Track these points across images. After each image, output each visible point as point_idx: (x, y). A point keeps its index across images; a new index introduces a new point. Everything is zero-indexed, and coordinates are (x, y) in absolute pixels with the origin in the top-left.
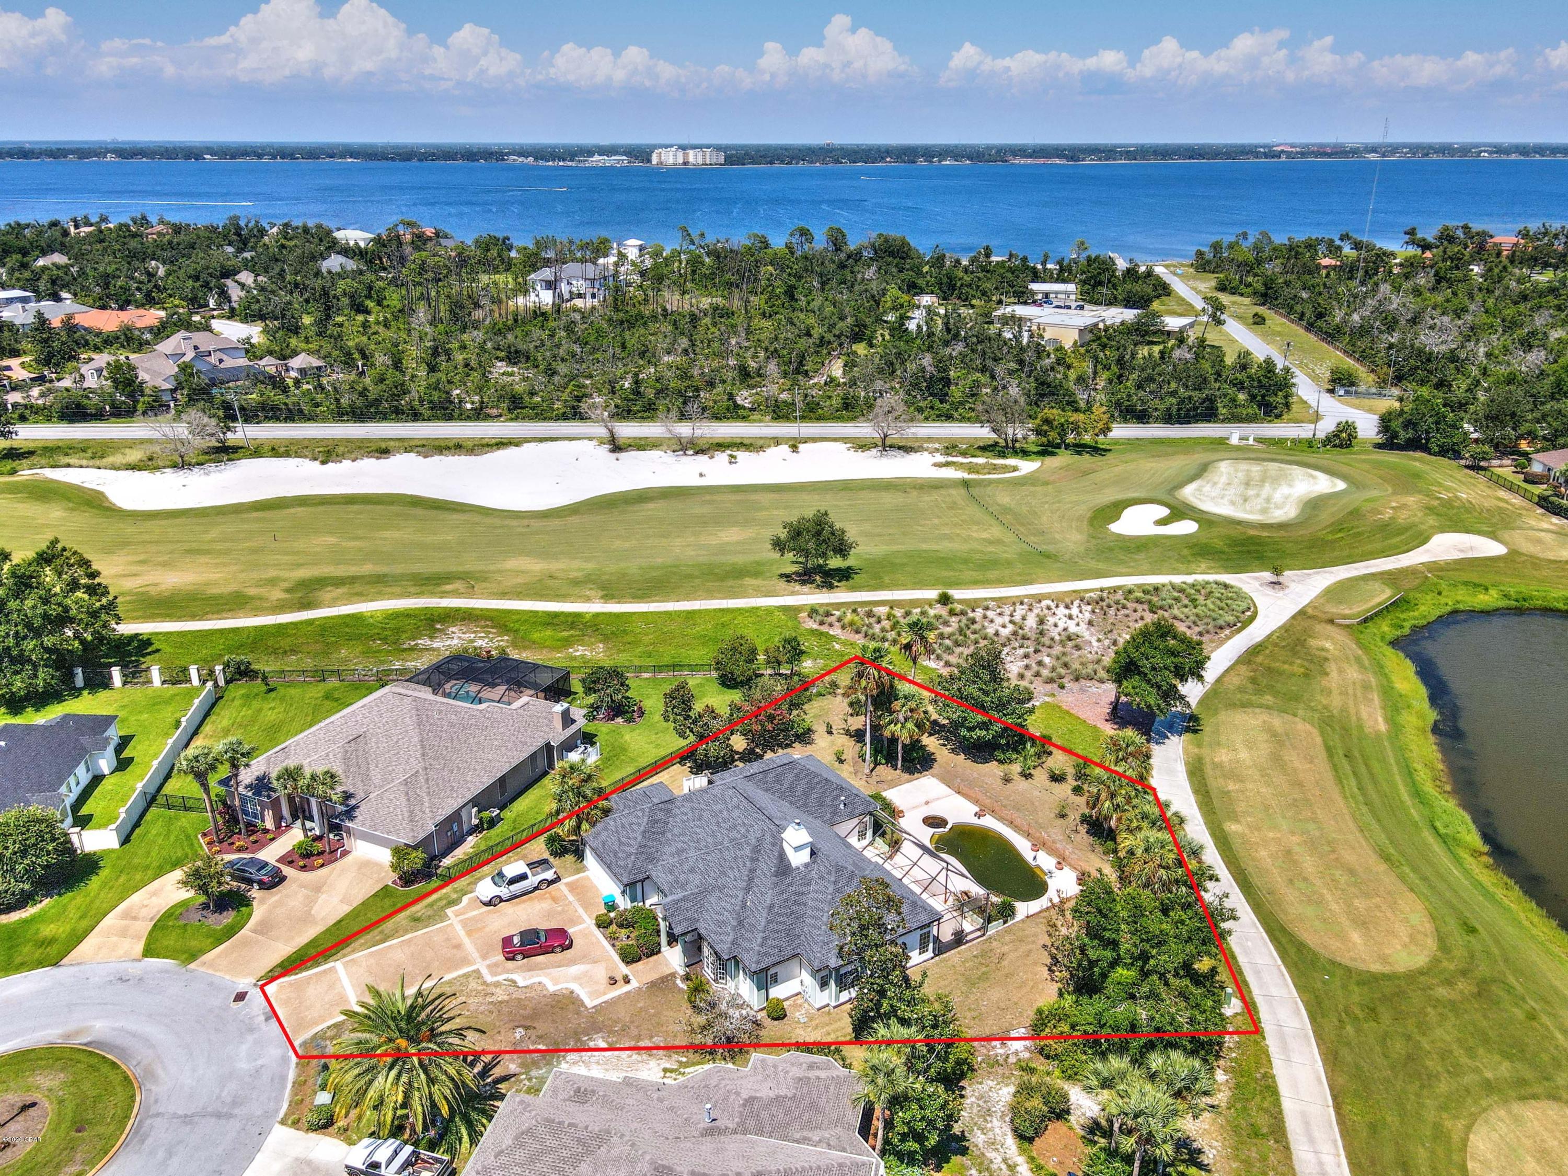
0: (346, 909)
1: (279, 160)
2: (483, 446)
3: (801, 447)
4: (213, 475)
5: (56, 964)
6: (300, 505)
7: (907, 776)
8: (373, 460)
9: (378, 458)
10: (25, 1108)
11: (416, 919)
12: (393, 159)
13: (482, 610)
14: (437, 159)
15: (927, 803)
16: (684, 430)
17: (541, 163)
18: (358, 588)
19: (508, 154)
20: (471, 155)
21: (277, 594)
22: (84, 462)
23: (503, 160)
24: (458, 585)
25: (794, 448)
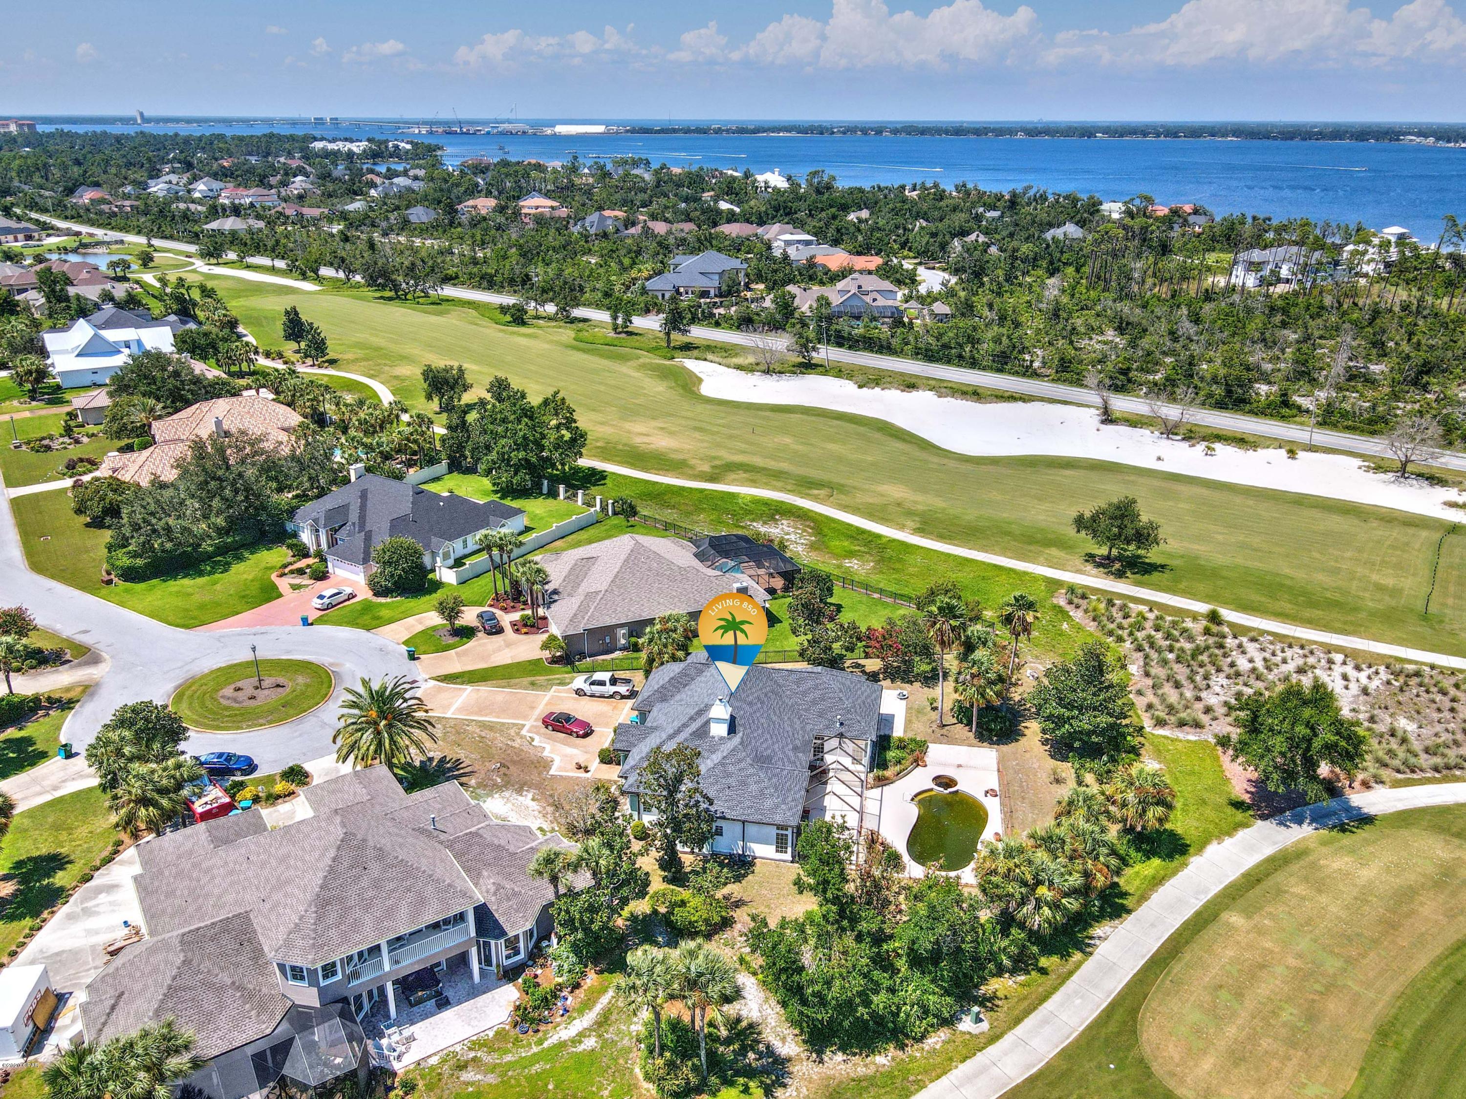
0: (509, 661)
1: (1162, 138)
2: (996, 397)
3: (1301, 455)
4: (782, 382)
5: (368, 630)
6: (802, 413)
7: (975, 741)
8: (899, 392)
9: (903, 391)
10: (278, 686)
11: (533, 684)
12: (1275, 138)
13: (816, 513)
14: (1323, 138)
15: (959, 766)
16: (1171, 412)
17: (1441, 144)
18: (757, 476)
19: (1405, 134)
20: (1362, 134)
21: (706, 468)
22: (717, 360)
23: (1398, 140)
24: (822, 492)
25: (1292, 453)
